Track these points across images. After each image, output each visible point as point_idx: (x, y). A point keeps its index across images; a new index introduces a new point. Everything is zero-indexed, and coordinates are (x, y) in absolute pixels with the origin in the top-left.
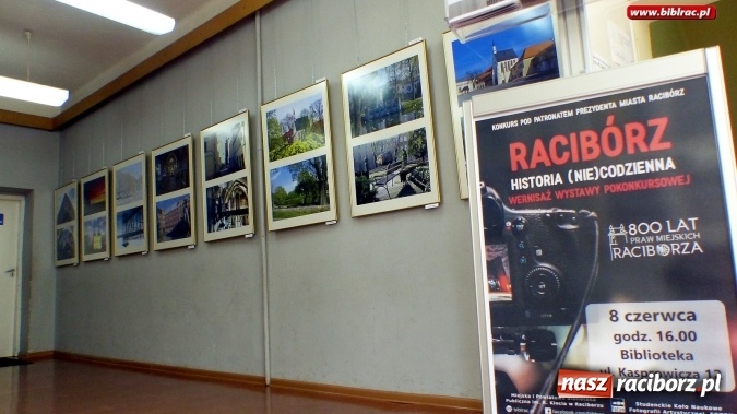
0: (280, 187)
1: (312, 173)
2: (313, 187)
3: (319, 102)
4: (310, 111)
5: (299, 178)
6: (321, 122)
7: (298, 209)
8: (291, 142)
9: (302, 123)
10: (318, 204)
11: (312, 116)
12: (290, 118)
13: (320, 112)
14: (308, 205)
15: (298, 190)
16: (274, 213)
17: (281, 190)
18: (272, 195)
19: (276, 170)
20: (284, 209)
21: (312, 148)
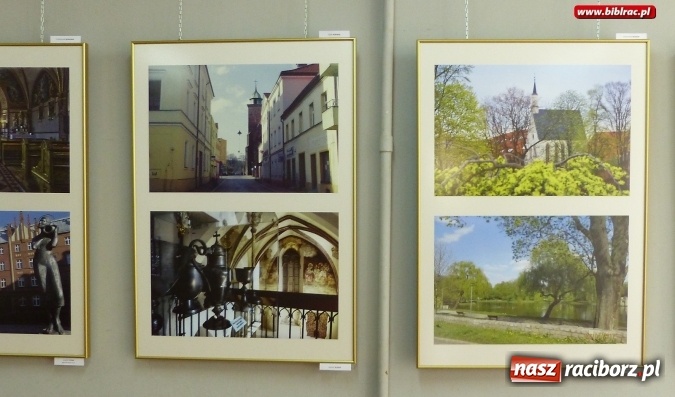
0: (470, 266)
1: (579, 250)
2: (577, 283)
3: (622, 88)
4: (591, 102)
5: (535, 253)
6: (622, 138)
7: (527, 326)
8: (518, 159)
9: (558, 123)
10: (594, 324)
11: (594, 115)
12: (521, 103)
13: (621, 114)
14: (561, 322)
15: (530, 282)
16: (437, 326)
17: (470, 272)
18: (439, 281)
19: (460, 222)
20: (478, 320)
21: (584, 192)
